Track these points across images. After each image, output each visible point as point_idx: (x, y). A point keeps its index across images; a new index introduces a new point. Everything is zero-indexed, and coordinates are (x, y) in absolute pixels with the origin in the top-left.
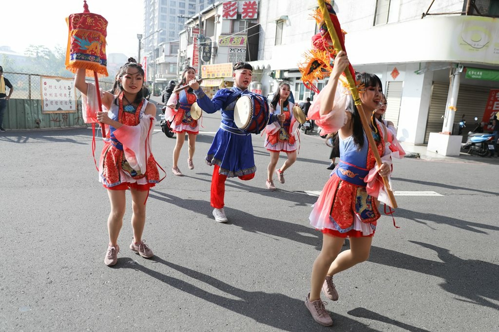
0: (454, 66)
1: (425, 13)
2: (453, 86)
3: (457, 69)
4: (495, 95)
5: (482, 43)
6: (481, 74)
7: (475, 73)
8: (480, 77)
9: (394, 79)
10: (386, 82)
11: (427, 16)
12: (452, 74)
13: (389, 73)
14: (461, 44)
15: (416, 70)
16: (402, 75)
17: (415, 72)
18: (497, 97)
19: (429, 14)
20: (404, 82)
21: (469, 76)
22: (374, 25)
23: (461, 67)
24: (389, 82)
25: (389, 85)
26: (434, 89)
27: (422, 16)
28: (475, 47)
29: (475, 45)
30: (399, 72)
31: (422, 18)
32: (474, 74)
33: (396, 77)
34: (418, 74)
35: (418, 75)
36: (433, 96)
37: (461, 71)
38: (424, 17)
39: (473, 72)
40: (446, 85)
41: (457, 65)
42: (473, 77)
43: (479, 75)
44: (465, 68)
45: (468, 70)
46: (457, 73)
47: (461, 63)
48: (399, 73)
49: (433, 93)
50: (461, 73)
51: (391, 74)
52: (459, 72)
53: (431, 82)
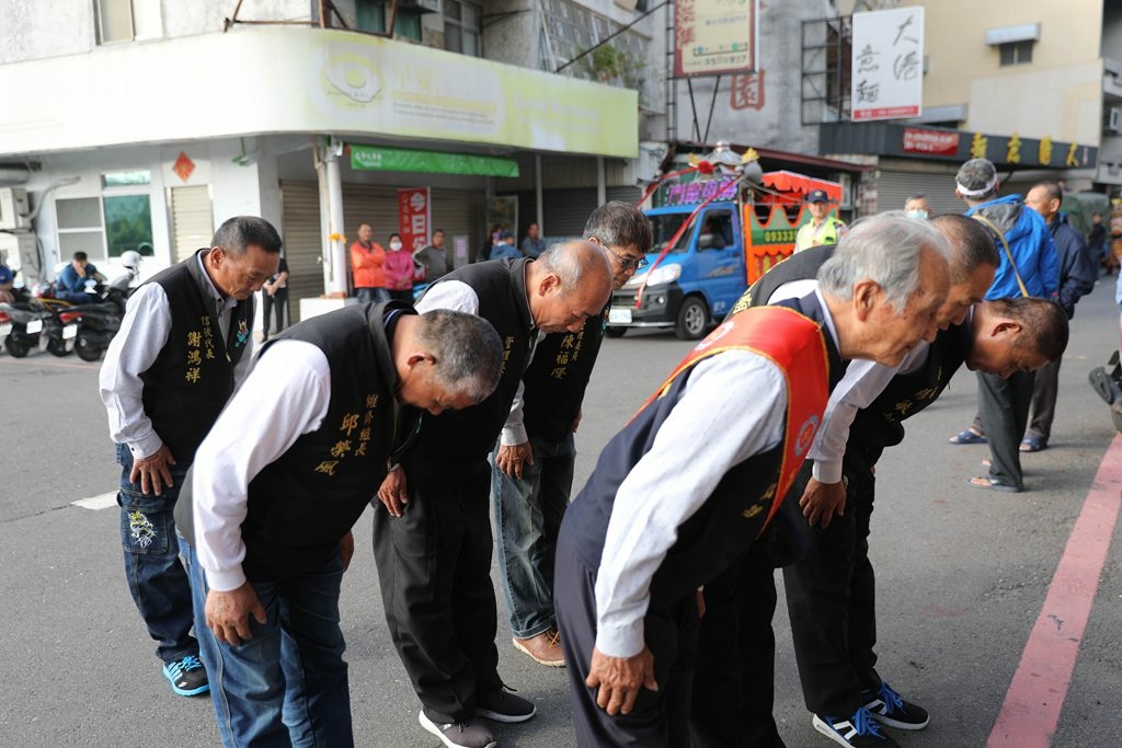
0: (321, 143)
1: (231, 18)
2: (327, 187)
3: (328, 149)
4: (409, 202)
5: (369, 90)
6: (379, 157)
7: (368, 156)
8: (378, 165)
9: (185, 181)
10: (165, 189)
11: (236, 26)
12: (319, 160)
13: (169, 166)
14: (329, 92)
15: (237, 155)
16: (202, 171)
17: (235, 160)
18: (413, 205)
19: (238, 22)
20: (210, 187)
21: (357, 163)
22: (98, 43)
23: (338, 144)
24: (172, 189)
25: (173, 196)
26: (284, 196)
27: (223, 25)
28: (359, 98)
29: (356, 95)
30: (195, 161)
31: (226, 30)
32: (366, 159)
33: (187, 176)
34: (242, 164)
35: (243, 168)
36: (285, 214)
37: (339, 152)
38: (230, 30)
39: (364, 155)
40: (312, 187)
41: (327, 139)
42: (367, 164)
43: (376, 160)
44: (345, 145)
45: (353, 149)
46: (329, 157)
47: (336, 136)
48: (193, 166)
49: (285, 208)
50: (339, 157)
51: (174, 169)
52: (335, 156)
53: (277, 184)
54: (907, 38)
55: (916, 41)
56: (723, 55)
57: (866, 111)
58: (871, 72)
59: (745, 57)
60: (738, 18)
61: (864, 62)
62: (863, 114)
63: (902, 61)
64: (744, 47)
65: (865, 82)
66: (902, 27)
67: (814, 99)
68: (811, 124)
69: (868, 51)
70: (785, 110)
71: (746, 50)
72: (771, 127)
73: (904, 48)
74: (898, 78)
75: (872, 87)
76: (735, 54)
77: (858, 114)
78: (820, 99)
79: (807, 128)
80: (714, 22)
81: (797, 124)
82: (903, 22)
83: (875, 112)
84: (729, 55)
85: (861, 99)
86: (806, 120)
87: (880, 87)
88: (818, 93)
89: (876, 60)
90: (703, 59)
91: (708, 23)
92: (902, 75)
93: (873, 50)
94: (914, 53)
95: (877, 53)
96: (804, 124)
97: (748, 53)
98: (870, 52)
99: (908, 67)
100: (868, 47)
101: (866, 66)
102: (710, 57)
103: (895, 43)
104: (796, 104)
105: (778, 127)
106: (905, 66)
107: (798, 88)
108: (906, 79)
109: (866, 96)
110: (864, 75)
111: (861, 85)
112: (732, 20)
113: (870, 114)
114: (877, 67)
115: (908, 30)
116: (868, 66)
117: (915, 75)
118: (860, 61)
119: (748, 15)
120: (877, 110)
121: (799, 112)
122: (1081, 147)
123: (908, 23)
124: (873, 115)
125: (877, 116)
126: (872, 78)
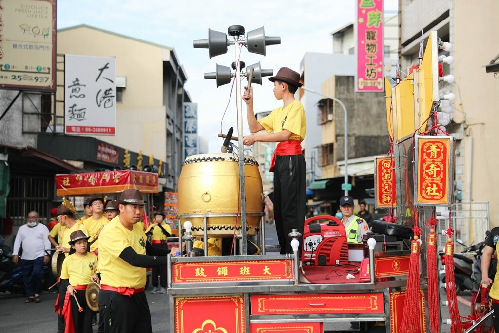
54: (105, 78)
55: (113, 82)
56: (29, 74)
57: (76, 127)
58: (79, 99)
59: (48, 78)
60: (41, 47)
61: (74, 91)
62: (73, 129)
63: (102, 94)
64: (47, 71)
65: (75, 105)
66: (102, 70)
67: (32, 114)
68: (30, 133)
69: (77, 83)
71: (49, 73)
73: (104, 85)
74: (99, 106)
75: (80, 110)
76: (39, 75)
77: (70, 129)
78: (38, 114)
79: (26, 135)
80: (20, 46)
81: (18, 131)
82: (103, 67)
83: (83, 129)
84: (34, 75)
85: (72, 118)
86: (26, 129)
87: (86, 111)
88: (36, 109)
89: (83, 90)
90: (9, 74)
91: (15, 46)
92: (102, 104)
93: (80, 83)
94: (110, 89)
95: (84, 86)
96: (24, 133)
97: (50, 76)
98: (78, 84)
99: (106, 99)
100: (77, 80)
101: (74, 93)
102: (17, 74)
103: (96, 81)
104: (17, 116)
106: (104, 98)
107: (20, 103)
108: (105, 107)
109: (76, 116)
110: (74, 101)
111: (72, 107)
112: (36, 48)
113: (78, 129)
114: (84, 96)
115: (105, 73)
116: (77, 95)
117: (112, 105)
118: (70, 90)
119: (51, 46)
120: (85, 127)
121: (21, 122)
122: (163, 163)
123: (106, 67)
124: (81, 131)
125: (85, 131)
126: (80, 103)
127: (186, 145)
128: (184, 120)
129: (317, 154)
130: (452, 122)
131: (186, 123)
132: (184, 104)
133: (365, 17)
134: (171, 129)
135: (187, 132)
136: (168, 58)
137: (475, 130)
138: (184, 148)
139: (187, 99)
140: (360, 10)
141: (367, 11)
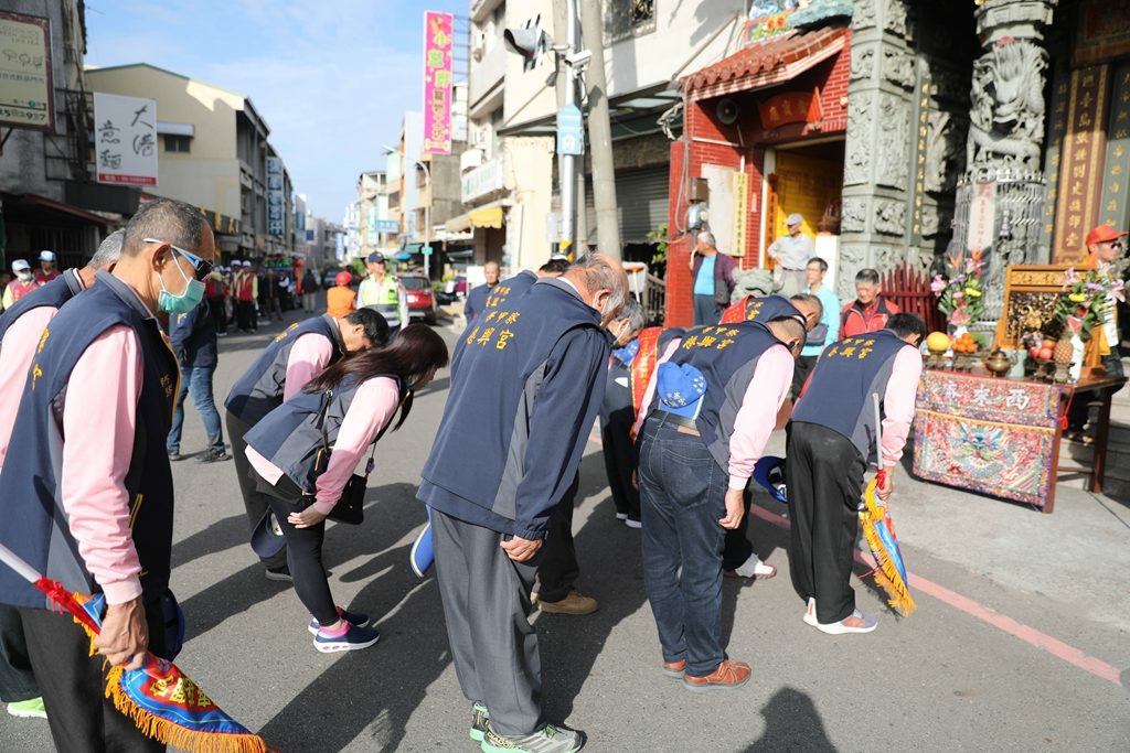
54: (142, 122)
55: (151, 127)
56: (19, 110)
57: (110, 175)
58: (113, 144)
59: (43, 116)
60: (34, 79)
61: (105, 134)
62: (107, 177)
63: (139, 140)
64: (42, 107)
65: (107, 151)
66: (138, 113)
67: (58, 158)
68: (55, 179)
69: (109, 125)
70: (26, 163)
71: (45, 109)
72: (12, 176)
73: (142, 130)
74: (137, 153)
75: (114, 157)
76: (32, 112)
77: (102, 177)
78: (64, 159)
79: (52, 183)
81: (41, 176)
82: (139, 109)
83: (118, 178)
84: (26, 111)
85: (105, 165)
86: (51, 174)
87: (122, 158)
88: (62, 153)
89: (117, 135)
92: (141, 152)
93: (114, 126)
94: (150, 135)
95: (118, 129)
96: (48, 179)
97: (47, 113)
98: (111, 128)
99: (145, 146)
100: (109, 123)
101: (107, 138)
103: (132, 125)
104: (38, 159)
105: (20, 177)
106: (142, 144)
107: (41, 145)
108: (144, 154)
109: (109, 163)
110: (106, 146)
111: (104, 153)
112: (27, 79)
113: (113, 178)
114: (118, 141)
115: (143, 116)
116: (110, 139)
117: (152, 153)
118: (102, 133)
119: (45, 78)
120: (120, 176)
121: (43, 166)
122: (235, 220)
123: (143, 110)
124: (117, 180)
125: (121, 180)
126: (114, 149)
127: (270, 203)
128: (267, 175)
129: (415, 217)
130: (505, 188)
131: (269, 179)
132: (268, 158)
133: (433, 75)
134: (249, 184)
135: (272, 189)
136: (241, 107)
137: (527, 197)
138: (267, 206)
139: (272, 153)
140: (428, 68)
141: (436, 69)
